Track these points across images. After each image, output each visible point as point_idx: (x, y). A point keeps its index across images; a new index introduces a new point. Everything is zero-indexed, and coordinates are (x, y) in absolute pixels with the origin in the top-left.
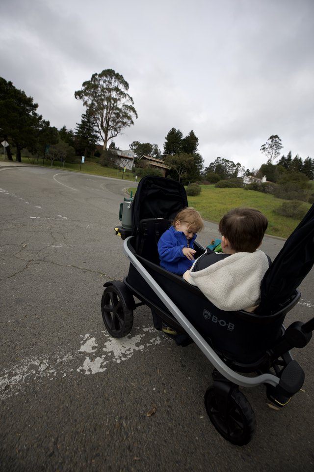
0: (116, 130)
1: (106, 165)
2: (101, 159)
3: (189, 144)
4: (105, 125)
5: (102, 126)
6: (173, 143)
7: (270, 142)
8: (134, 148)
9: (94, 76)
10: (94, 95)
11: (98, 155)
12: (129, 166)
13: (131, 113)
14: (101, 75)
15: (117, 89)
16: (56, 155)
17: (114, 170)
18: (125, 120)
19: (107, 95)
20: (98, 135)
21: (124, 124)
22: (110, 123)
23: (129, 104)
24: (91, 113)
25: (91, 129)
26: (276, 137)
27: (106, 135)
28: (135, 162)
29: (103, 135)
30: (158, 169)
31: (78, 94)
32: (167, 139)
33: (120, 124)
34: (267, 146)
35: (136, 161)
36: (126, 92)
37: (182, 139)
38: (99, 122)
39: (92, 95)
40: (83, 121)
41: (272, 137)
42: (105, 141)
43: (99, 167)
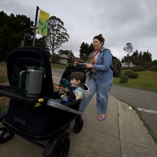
5: (51, 43)
7: (127, 46)
12: (65, 62)
13: (66, 36)
20: (49, 47)
22: (55, 42)
25: (45, 45)
26: (130, 43)
32: (81, 48)
33: (60, 42)
34: (126, 48)
41: (128, 44)
42: (53, 50)
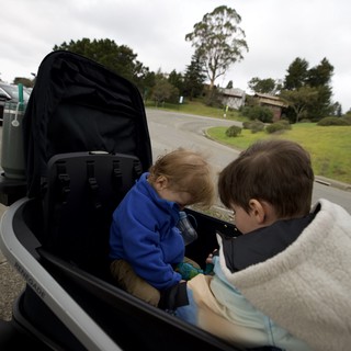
0: (224, 67)
1: (210, 105)
2: (206, 99)
3: (318, 75)
4: (213, 64)
5: (210, 64)
6: (295, 75)
8: (253, 85)
9: (205, 16)
10: (205, 35)
11: (204, 95)
12: (237, 104)
13: (241, 48)
14: (212, 14)
15: (228, 25)
16: (161, 96)
17: (219, 110)
18: (234, 56)
19: (217, 32)
20: (206, 74)
21: (234, 60)
22: (219, 61)
23: (241, 38)
24: (200, 53)
25: (199, 69)
27: (214, 73)
28: (246, 101)
29: (211, 74)
30: (270, 108)
31: (189, 36)
32: (289, 71)
33: (229, 61)
35: (248, 99)
36: (238, 26)
37: (308, 69)
38: (208, 62)
39: (202, 35)
40: (192, 63)
42: (212, 81)
43: (203, 107)
